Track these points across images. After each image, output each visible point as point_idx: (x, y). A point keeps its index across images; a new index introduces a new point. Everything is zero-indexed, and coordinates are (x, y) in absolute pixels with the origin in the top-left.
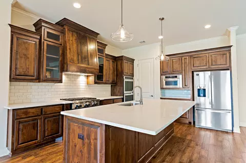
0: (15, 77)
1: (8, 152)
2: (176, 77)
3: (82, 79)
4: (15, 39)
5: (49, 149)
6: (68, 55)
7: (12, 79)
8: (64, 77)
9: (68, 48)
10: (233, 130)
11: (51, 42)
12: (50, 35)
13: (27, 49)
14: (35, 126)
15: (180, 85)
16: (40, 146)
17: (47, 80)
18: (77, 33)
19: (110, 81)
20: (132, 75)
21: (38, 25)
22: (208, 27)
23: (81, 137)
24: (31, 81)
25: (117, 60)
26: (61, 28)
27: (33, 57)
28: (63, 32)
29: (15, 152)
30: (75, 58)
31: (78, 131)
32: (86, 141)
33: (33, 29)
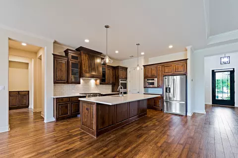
0: (57, 81)
1: (54, 119)
2: (153, 80)
3: (92, 82)
4: (55, 61)
5: (74, 120)
6: (84, 68)
7: (55, 83)
8: (81, 81)
9: (83, 63)
10: (186, 114)
11: (74, 61)
12: (73, 57)
13: (61, 66)
14: (67, 107)
15: (156, 85)
16: (69, 118)
17: (72, 83)
18: (88, 54)
19: (111, 83)
20: (126, 78)
21: (66, 52)
22: (171, 47)
23: (87, 109)
24: (64, 83)
25: (115, 69)
26: (79, 52)
27: (64, 70)
28: (80, 55)
29: (58, 119)
30: (87, 70)
31: (86, 107)
32: (89, 111)
33: (64, 55)
